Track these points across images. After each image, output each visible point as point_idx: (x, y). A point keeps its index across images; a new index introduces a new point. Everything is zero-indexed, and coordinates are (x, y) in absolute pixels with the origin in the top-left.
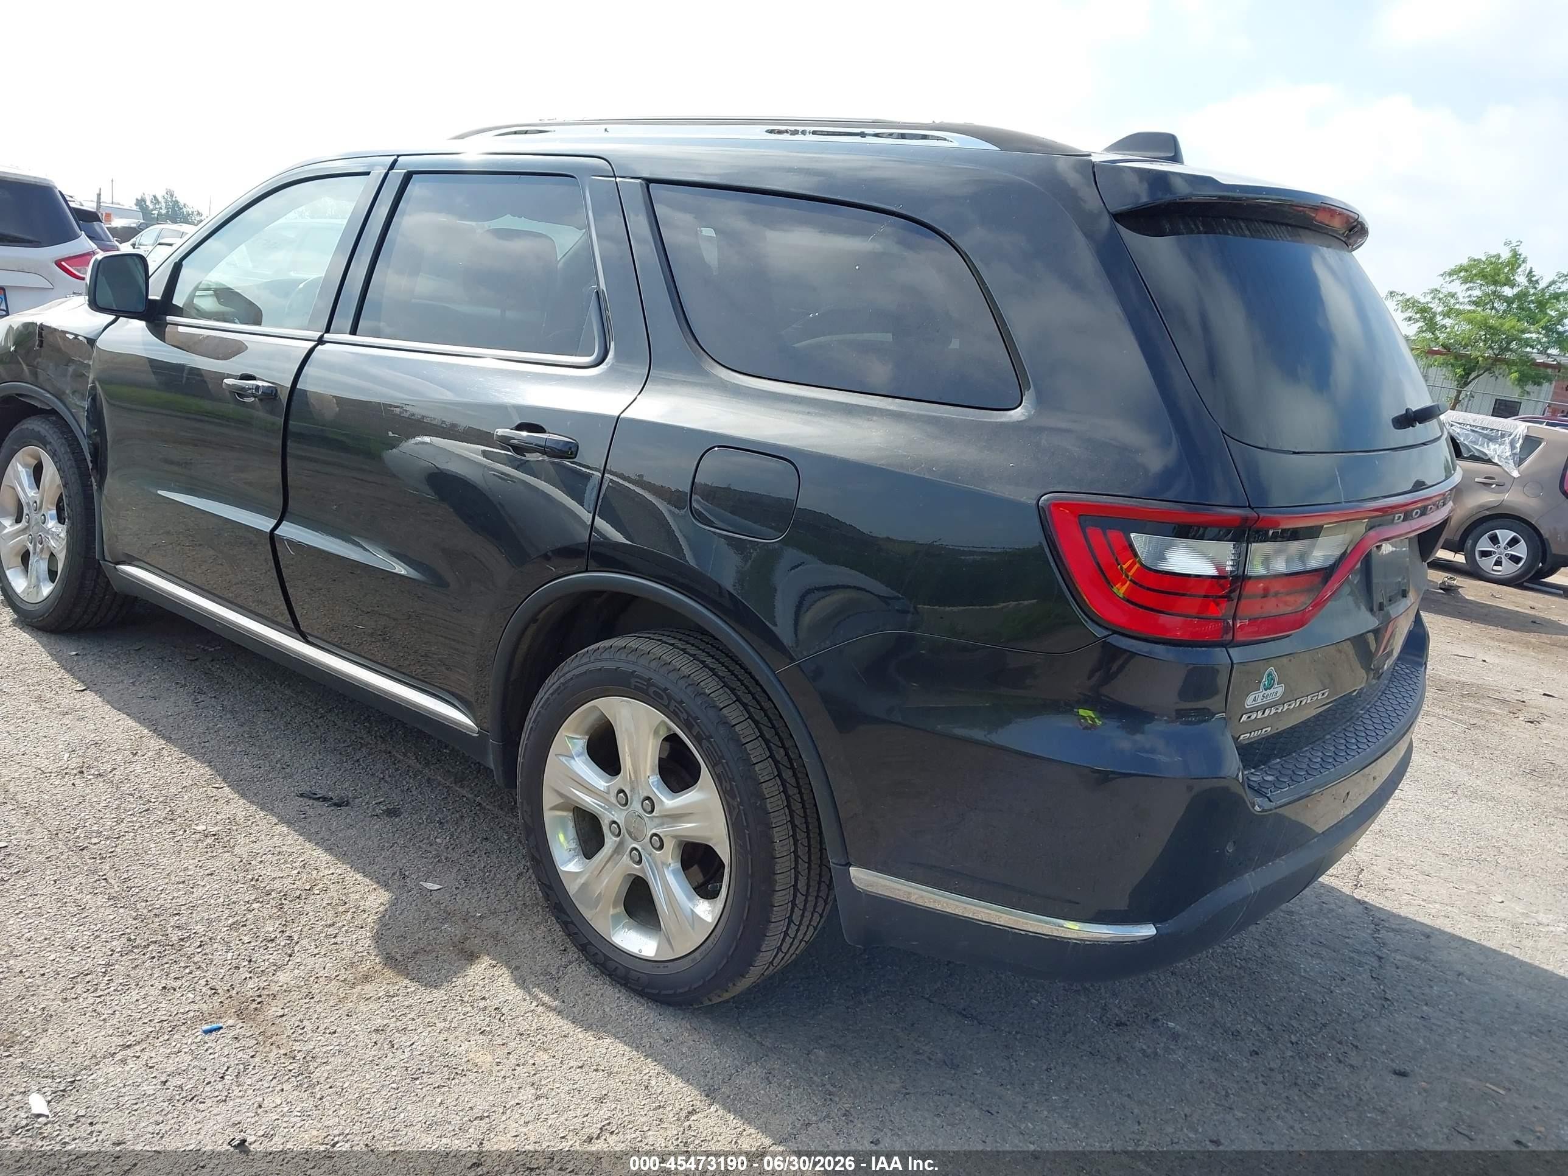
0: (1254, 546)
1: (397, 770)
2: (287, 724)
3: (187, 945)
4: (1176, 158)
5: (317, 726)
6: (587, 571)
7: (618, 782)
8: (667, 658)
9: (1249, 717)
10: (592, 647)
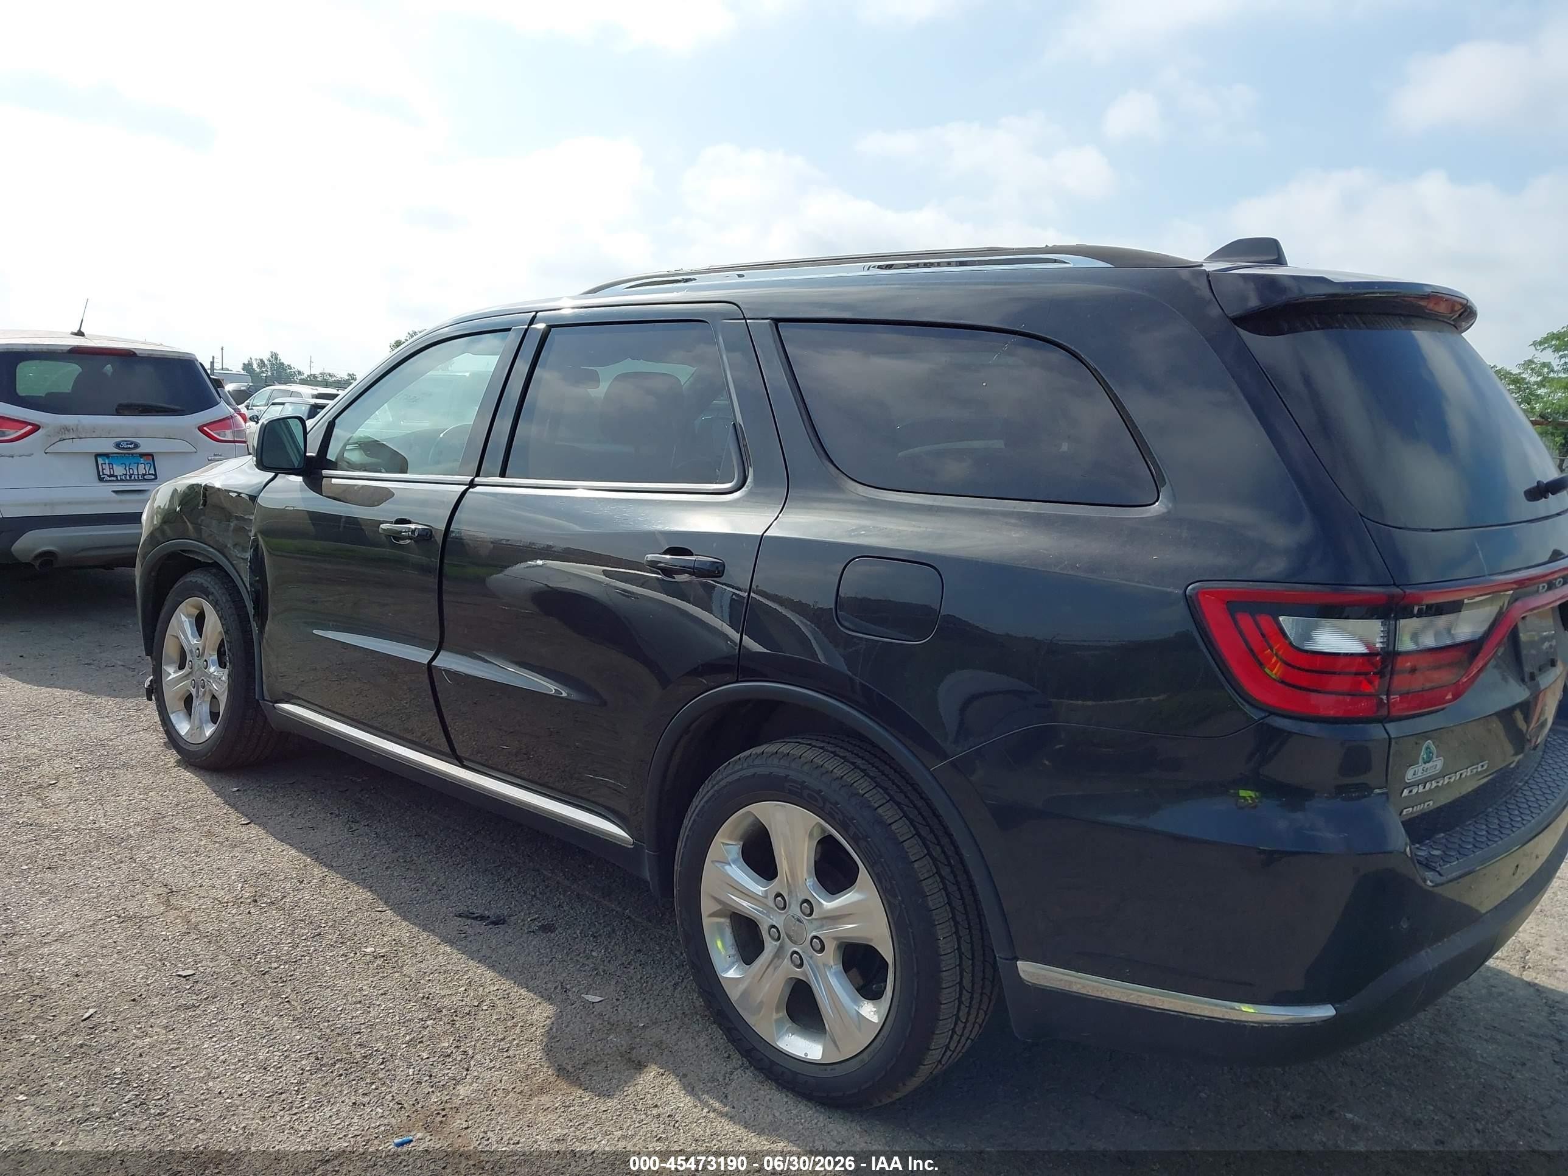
0: (1402, 622)
1: (547, 887)
2: (438, 848)
3: (370, 1062)
4: (1280, 260)
5: (467, 849)
6: (737, 681)
7: (775, 885)
8: (819, 761)
9: (1411, 791)
10: (742, 755)
